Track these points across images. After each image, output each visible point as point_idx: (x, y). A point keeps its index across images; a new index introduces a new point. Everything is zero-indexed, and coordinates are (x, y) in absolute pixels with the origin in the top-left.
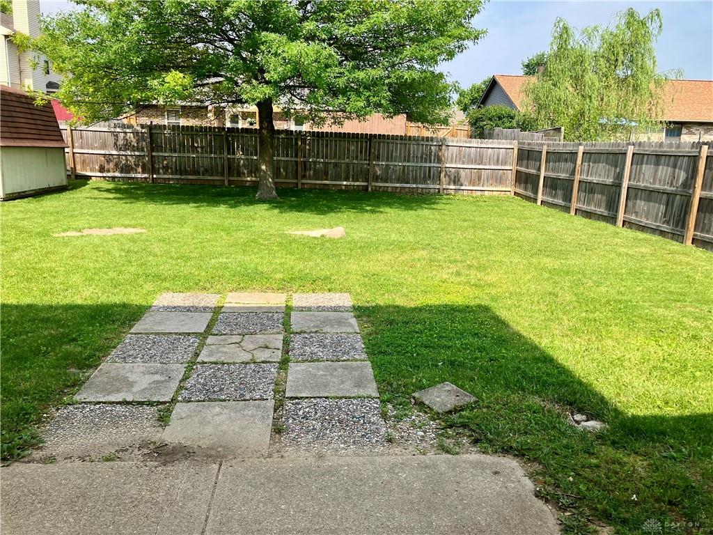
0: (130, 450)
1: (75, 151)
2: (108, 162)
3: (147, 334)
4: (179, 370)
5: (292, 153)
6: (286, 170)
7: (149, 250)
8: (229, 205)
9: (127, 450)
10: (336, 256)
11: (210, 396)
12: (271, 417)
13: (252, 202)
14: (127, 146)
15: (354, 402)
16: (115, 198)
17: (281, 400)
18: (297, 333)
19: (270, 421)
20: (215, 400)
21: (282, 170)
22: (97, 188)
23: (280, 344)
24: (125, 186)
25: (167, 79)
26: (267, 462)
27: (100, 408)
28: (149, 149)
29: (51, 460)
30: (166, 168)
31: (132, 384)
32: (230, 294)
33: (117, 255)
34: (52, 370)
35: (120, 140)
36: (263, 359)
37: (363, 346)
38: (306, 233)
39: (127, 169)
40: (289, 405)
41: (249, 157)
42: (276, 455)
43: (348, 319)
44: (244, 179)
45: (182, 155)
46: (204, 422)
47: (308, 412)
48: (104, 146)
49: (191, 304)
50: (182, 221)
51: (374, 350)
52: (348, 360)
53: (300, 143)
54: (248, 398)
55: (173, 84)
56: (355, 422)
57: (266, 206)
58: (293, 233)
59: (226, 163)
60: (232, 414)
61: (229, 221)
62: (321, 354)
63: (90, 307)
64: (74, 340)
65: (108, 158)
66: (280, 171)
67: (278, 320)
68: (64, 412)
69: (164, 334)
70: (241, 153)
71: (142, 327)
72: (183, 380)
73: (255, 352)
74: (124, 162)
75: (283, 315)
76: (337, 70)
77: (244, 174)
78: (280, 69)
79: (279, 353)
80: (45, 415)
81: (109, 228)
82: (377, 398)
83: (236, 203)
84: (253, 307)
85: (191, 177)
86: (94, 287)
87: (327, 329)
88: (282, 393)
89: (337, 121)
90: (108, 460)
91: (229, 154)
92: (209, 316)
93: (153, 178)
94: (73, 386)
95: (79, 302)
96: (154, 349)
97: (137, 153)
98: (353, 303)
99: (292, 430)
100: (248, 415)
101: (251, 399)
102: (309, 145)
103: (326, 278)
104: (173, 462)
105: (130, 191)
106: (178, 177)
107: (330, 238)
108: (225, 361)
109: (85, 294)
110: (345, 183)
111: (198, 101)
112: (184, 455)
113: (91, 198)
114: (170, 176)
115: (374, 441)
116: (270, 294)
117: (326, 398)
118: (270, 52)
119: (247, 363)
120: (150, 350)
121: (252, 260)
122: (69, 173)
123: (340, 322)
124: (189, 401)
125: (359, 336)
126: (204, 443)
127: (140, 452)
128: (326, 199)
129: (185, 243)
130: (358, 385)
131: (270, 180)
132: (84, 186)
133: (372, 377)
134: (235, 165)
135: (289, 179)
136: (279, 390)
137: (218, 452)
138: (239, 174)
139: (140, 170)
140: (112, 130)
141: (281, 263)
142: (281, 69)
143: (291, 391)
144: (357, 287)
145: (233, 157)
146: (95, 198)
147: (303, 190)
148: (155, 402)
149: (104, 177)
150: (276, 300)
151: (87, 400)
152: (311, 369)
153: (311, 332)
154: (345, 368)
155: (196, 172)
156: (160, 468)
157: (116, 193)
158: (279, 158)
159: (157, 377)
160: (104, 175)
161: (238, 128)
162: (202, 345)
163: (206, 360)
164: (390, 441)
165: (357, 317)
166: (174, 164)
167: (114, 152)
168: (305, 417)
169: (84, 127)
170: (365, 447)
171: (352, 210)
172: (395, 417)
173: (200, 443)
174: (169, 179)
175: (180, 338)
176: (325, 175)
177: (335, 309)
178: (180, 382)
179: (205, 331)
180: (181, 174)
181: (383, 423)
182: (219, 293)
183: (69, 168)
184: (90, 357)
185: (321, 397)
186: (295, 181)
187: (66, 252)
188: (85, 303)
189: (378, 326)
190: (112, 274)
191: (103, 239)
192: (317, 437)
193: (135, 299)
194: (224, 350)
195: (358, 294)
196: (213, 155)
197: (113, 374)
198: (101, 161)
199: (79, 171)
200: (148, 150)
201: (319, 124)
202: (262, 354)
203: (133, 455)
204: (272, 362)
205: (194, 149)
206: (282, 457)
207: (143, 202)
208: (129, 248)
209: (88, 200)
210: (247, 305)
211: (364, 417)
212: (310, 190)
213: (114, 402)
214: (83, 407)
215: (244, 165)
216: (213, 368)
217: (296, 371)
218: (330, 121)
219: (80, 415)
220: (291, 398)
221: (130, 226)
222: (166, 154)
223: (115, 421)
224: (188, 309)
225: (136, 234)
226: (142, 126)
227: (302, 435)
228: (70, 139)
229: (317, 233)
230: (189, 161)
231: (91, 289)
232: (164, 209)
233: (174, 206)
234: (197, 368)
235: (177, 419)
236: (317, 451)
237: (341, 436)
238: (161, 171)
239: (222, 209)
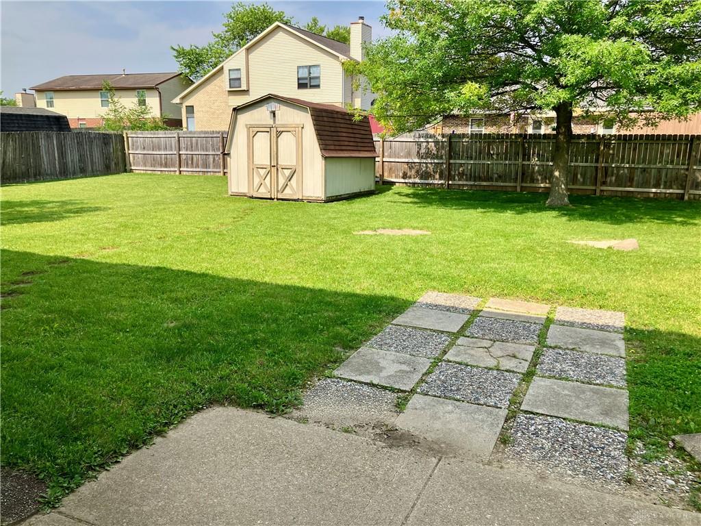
0: (366, 427)
1: (384, 160)
2: (411, 168)
3: (406, 326)
4: (424, 364)
5: (592, 158)
6: (584, 176)
7: (428, 251)
8: (516, 211)
9: (363, 427)
10: (619, 270)
11: (446, 393)
12: (501, 426)
13: (540, 209)
14: (428, 154)
15: (596, 430)
16: (411, 203)
17: (515, 412)
18: (551, 347)
19: (499, 430)
20: (450, 398)
21: (579, 176)
22: (398, 193)
23: (529, 356)
24: (423, 192)
25: (464, 91)
26: (485, 469)
27: (350, 385)
28: (447, 156)
29: (304, 420)
30: (461, 175)
31: (380, 369)
32: (491, 299)
33: (399, 253)
34: (322, 346)
35: (422, 149)
36: (508, 368)
37: (625, 373)
38: (591, 243)
39: (426, 175)
40: (522, 418)
41: (544, 163)
42: (495, 464)
43: (614, 341)
44: (537, 185)
45: (477, 162)
46: (435, 417)
47: (541, 430)
48: (409, 155)
49: (452, 305)
50: (466, 225)
51: (636, 378)
52: (602, 385)
53: (602, 148)
54: (482, 402)
55: (468, 94)
56: (591, 451)
57: (554, 213)
58: (576, 242)
59: (520, 169)
60: (463, 415)
61: (512, 227)
62: (571, 373)
63: (365, 297)
64: (345, 323)
65: (410, 165)
66: (577, 177)
67: (534, 331)
68: (323, 382)
69: (421, 329)
70: (536, 159)
71: (404, 319)
72: (427, 373)
73: (501, 359)
74: (424, 169)
75: (541, 327)
76: (648, 67)
77: (538, 180)
78: (578, 72)
79: (526, 365)
80: (309, 383)
81: (399, 229)
82: (624, 431)
83: (524, 209)
84: (512, 315)
85: (485, 183)
86: (372, 279)
87: (587, 348)
88: (519, 405)
89: (649, 122)
90: (346, 431)
91: (523, 160)
92: (466, 317)
93: (448, 184)
94: (335, 362)
95: (358, 292)
96: (408, 341)
97: (436, 161)
98: (625, 324)
99: (519, 444)
100: (477, 419)
101: (485, 404)
102: (613, 149)
103: (600, 294)
104: (399, 446)
105: (426, 196)
106: (472, 183)
107: (618, 251)
108: (469, 363)
109: (365, 285)
110: (654, 190)
111: (496, 109)
112: (409, 443)
113: (392, 202)
114: (465, 183)
115: (609, 477)
116: (533, 304)
117: (564, 419)
118: (569, 54)
119: (490, 369)
120: (404, 341)
121: (524, 268)
122: (378, 179)
123: (603, 343)
124: (426, 395)
125: (623, 361)
126: (431, 437)
127: (374, 431)
128: (626, 208)
129: (463, 247)
130: (606, 413)
131: (563, 186)
132: (388, 191)
133: (626, 408)
134: (530, 171)
135: (587, 185)
136: (515, 401)
137: (440, 447)
138: (533, 180)
139: (437, 176)
140: (417, 140)
141: (553, 273)
142: (580, 71)
143: (528, 404)
144: (636, 306)
145: (528, 163)
146: (395, 202)
147: (601, 198)
148: (396, 389)
149: (405, 183)
150: (538, 310)
151: (342, 376)
152: (555, 387)
153: (568, 349)
154: (596, 392)
155: (489, 179)
156: (385, 450)
157: (414, 197)
158: (577, 164)
159: (404, 367)
160: (406, 181)
161: (540, 135)
162: (452, 344)
163: (451, 359)
164: (629, 481)
165: (627, 340)
166: (469, 171)
167: (417, 160)
168: (536, 434)
169: (391, 139)
170: (596, 481)
171: (656, 221)
172: (643, 457)
173: (427, 436)
174: (463, 185)
175: (433, 335)
176: (630, 181)
177: (602, 328)
178: (423, 375)
179: (458, 332)
180: (475, 181)
181: (626, 460)
182: (481, 297)
183: (378, 175)
184: (354, 339)
185: (559, 418)
186: (594, 188)
187: (359, 247)
188: (362, 293)
189: (651, 353)
190: (390, 270)
191: (391, 238)
192: (544, 457)
193: (403, 294)
194: (472, 352)
195: (634, 315)
196: (507, 162)
197: (369, 357)
198: (405, 168)
199: (387, 178)
200: (446, 158)
201: (628, 126)
202: (508, 362)
203: (367, 432)
204: (516, 372)
205: (490, 156)
206: (501, 467)
207: (435, 207)
208: (411, 247)
209: (389, 203)
210: (505, 312)
211: (603, 448)
212: (609, 198)
213: (362, 383)
214: (338, 382)
215: (539, 171)
216: (457, 368)
217: (539, 385)
218: (641, 123)
219: (334, 388)
220: (526, 412)
221: (417, 228)
222: (463, 162)
223: (359, 400)
224: (448, 309)
225: (421, 235)
226: (443, 136)
227: (528, 451)
228: (381, 150)
229: (604, 244)
230: (483, 167)
231: (370, 281)
232: (452, 214)
233: (462, 210)
234: (441, 365)
235: (412, 409)
236: (539, 471)
237: (570, 462)
238: (456, 178)
239: (509, 214)
